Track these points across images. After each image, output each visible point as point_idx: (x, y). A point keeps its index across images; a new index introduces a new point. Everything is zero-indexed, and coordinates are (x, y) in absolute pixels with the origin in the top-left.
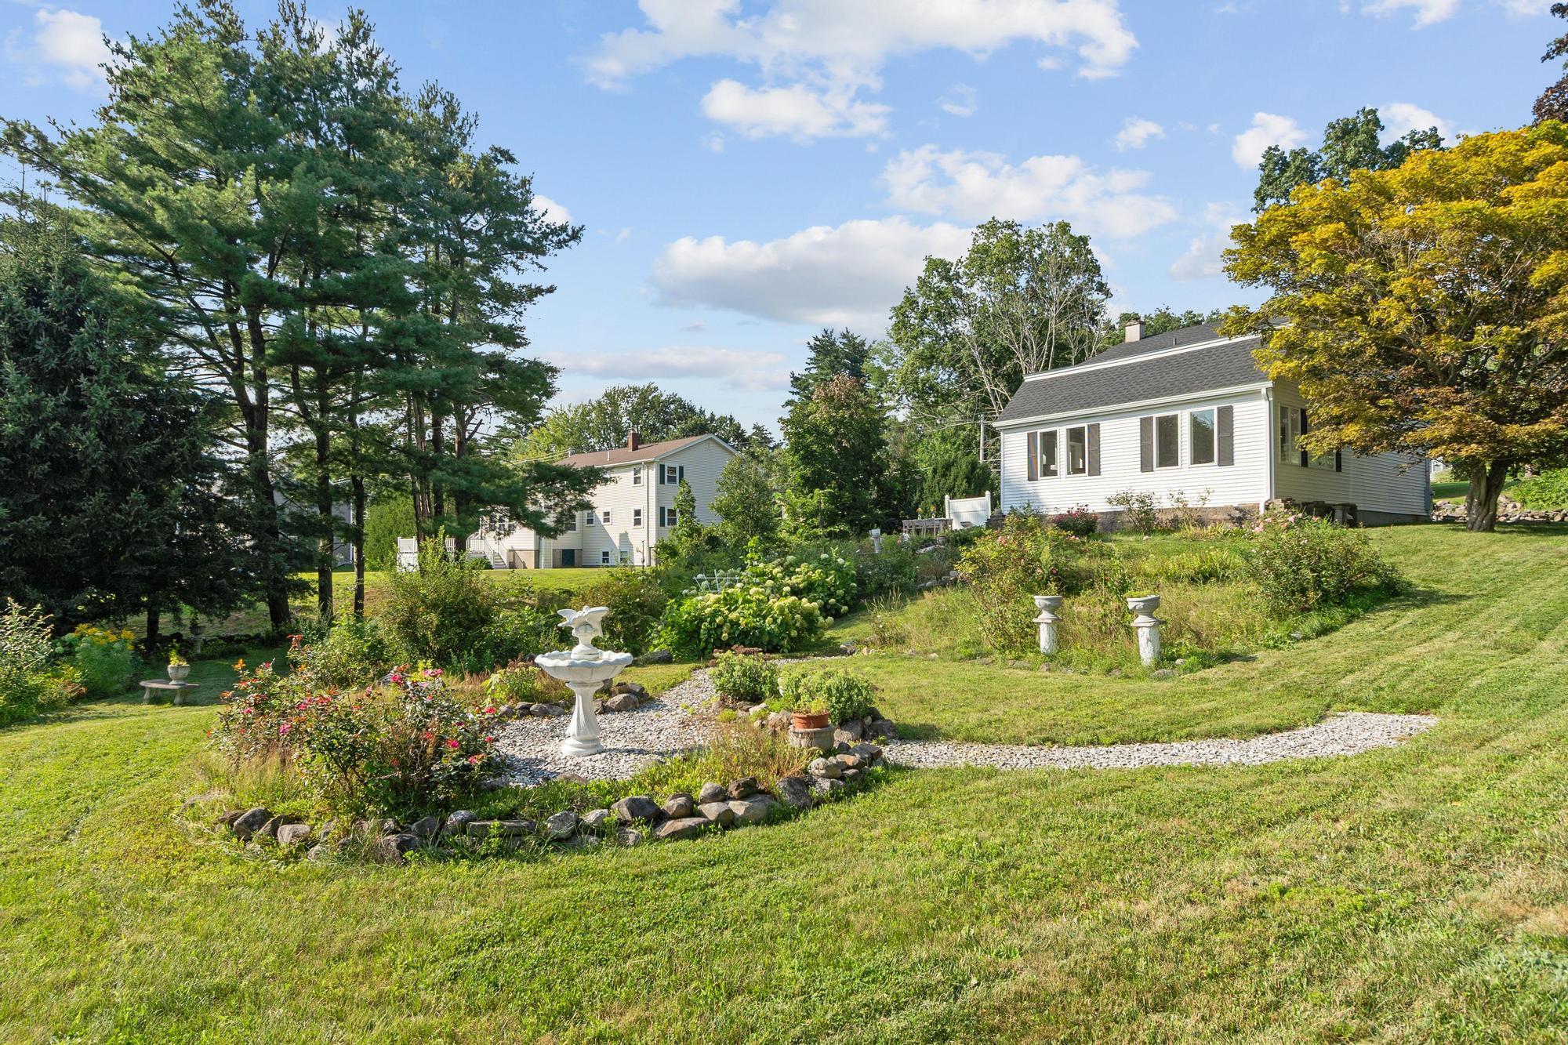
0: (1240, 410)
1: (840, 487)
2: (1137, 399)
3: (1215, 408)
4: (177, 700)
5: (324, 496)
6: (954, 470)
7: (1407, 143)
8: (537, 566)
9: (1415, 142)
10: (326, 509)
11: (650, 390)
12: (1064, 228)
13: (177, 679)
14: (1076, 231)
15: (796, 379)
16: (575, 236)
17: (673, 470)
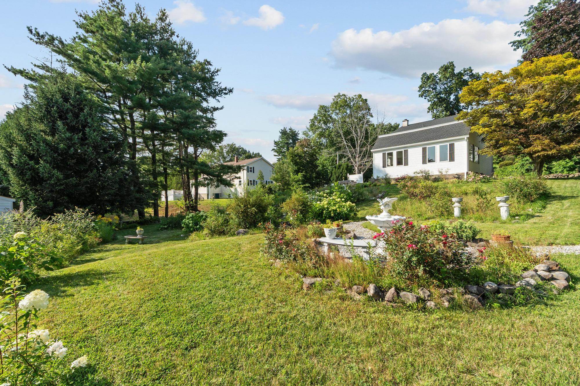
0: (457, 145)
1: (306, 172)
2: (421, 142)
3: (448, 144)
4: (140, 242)
5: (156, 174)
6: (342, 167)
7: (462, 72)
8: (208, 198)
9: (465, 71)
10: (155, 178)
11: (233, 145)
12: (360, 96)
13: (140, 235)
14: (364, 97)
15: (275, 142)
16: (231, 91)
17: (251, 168)
